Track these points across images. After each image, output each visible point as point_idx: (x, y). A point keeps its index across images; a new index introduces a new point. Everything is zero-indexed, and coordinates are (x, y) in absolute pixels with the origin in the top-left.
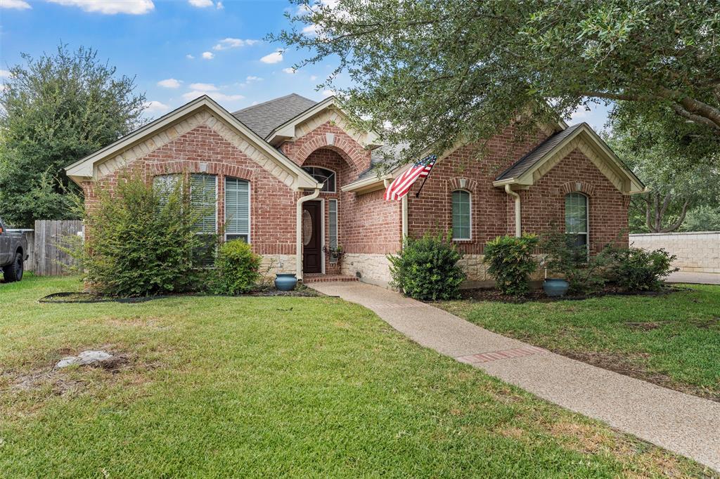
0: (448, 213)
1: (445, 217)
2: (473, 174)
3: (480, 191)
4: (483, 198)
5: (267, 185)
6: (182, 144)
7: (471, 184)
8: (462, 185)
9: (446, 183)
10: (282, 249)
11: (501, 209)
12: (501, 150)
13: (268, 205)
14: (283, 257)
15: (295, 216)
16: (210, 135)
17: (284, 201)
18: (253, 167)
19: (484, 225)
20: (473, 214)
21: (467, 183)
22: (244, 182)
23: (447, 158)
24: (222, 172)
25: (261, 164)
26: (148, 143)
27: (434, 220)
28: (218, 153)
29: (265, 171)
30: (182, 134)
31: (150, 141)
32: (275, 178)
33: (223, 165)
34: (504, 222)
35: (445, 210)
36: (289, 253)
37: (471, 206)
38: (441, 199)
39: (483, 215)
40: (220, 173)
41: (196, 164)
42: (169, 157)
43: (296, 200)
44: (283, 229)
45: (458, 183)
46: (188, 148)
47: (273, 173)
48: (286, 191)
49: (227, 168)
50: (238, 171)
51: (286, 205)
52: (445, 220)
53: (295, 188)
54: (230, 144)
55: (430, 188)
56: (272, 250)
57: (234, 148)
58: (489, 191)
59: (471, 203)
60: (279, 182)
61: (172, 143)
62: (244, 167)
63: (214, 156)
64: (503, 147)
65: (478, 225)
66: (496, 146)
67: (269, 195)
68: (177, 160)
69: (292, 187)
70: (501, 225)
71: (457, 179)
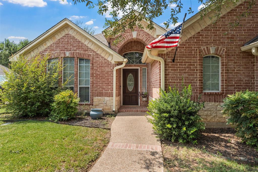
0: (199, 73)
1: (197, 75)
2: (222, 43)
3: (228, 55)
4: (232, 60)
5: (98, 61)
6: (58, 43)
7: (221, 50)
8: (212, 51)
9: (198, 51)
10: (106, 94)
11: (249, 68)
12: (250, 23)
13: (99, 72)
14: (107, 98)
15: (113, 77)
16: (71, 38)
17: (107, 69)
18: (91, 52)
19: (232, 81)
20: (222, 73)
21: (217, 50)
22: (87, 60)
23: (199, 33)
24: (77, 56)
25: (96, 51)
26: (44, 45)
27: (187, 77)
28: (74, 47)
29: (97, 54)
30: (58, 39)
31: (44, 43)
32: (102, 57)
33: (77, 52)
34: (252, 78)
35: (197, 70)
36: (109, 96)
37: (220, 67)
38: (193, 62)
39: (231, 73)
40: (75, 56)
41: (64, 53)
42: (53, 50)
43: (113, 68)
44: (106, 84)
45: (208, 50)
46: (61, 45)
47: (102, 55)
48: (108, 64)
49: (79, 54)
50: (84, 55)
51: (108, 71)
52: (196, 78)
53: (113, 62)
54: (80, 42)
55: (184, 55)
56: (101, 94)
57: (82, 43)
58: (237, 55)
59: (220, 64)
60: (105, 59)
61: (54, 43)
62: (87, 53)
63: (72, 49)
64: (251, 20)
65: (226, 80)
66: (245, 20)
67: (100, 66)
68: (56, 52)
69: (111, 62)
70: (249, 81)
71: (207, 47)
